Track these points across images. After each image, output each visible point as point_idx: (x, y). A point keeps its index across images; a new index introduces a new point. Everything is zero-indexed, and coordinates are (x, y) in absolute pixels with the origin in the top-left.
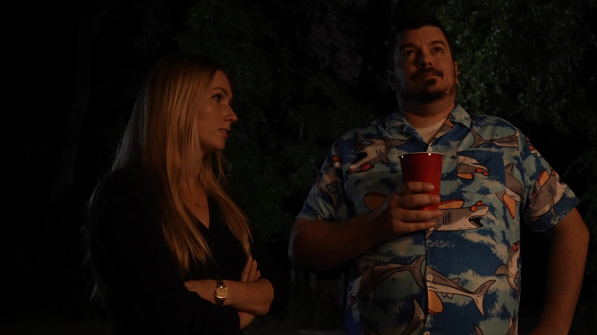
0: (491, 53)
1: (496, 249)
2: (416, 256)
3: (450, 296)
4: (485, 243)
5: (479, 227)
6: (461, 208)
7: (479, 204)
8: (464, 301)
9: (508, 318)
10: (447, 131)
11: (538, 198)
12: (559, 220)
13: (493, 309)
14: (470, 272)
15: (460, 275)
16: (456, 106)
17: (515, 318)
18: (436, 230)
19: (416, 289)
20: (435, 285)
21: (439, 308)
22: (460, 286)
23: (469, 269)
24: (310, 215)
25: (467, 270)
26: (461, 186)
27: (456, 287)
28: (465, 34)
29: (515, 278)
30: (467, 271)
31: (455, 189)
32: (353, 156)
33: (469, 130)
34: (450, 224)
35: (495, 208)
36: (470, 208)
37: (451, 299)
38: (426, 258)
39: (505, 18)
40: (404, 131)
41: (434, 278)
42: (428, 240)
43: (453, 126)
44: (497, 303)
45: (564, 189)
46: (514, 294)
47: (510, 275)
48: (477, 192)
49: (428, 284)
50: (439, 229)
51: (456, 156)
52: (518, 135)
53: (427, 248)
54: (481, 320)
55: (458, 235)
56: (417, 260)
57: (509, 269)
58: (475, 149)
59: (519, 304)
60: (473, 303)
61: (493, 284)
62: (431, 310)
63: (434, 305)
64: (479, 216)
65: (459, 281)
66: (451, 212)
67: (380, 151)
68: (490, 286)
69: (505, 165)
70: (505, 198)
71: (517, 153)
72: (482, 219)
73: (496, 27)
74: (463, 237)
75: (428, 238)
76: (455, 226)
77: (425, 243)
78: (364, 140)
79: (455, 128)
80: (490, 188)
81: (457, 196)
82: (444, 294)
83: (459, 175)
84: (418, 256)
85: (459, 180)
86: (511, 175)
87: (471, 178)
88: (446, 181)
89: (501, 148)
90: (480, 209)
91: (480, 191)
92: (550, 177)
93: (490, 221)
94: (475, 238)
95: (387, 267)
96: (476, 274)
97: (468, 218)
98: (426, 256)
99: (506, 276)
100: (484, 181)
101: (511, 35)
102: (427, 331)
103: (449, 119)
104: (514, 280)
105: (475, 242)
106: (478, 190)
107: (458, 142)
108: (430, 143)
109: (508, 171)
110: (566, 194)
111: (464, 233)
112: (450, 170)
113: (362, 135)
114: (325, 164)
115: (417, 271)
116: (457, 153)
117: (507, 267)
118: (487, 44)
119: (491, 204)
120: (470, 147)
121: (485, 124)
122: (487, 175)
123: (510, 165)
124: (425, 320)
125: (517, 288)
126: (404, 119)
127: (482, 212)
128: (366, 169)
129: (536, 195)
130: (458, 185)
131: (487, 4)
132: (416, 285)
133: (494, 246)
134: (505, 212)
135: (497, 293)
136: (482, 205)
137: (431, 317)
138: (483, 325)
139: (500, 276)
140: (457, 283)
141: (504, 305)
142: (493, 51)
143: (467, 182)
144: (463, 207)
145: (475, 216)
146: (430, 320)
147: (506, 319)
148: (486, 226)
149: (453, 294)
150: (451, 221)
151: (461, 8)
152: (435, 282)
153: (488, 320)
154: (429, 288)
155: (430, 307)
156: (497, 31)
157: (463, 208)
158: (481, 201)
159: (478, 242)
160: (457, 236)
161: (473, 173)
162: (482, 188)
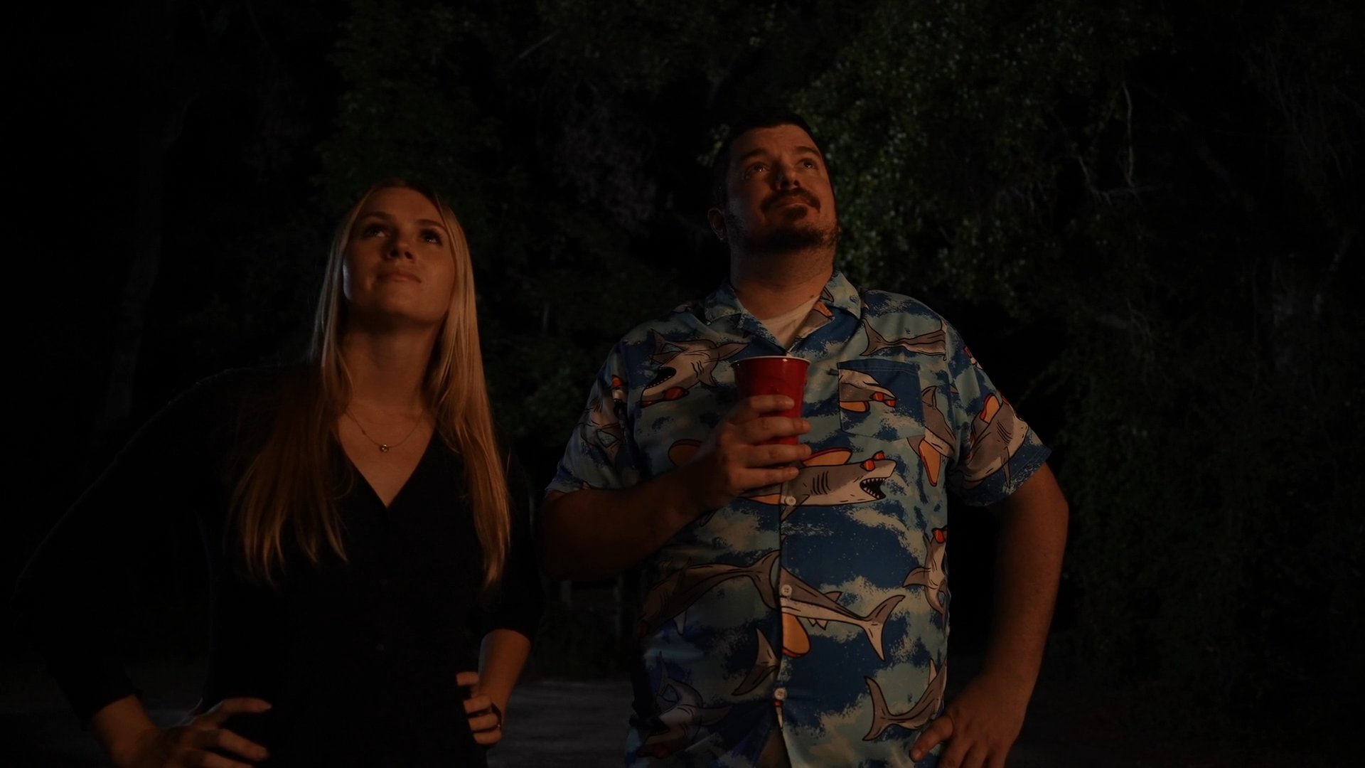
0: (889, 175)
1: (906, 539)
2: (763, 551)
3: (823, 623)
4: (888, 528)
5: (878, 499)
6: (846, 464)
7: (877, 457)
8: (848, 633)
9: (926, 663)
10: (820, 325)
11: (978, 446)
12: (1016, 486)
13: (900, 648)
14: (860, 580)
15: (842, 585)
16: (834, 274)
17: (941, 667)
18: (800, 505)
19: (761, 611)
20: (796, 604)
21: (803, 647)
22: (842, 605)
23: (858, 576)
24: (569, 482)
25: (855, 576)
26: (847, 425)
27: (834, 608)
28: (841, 142)
29: (939, 591)
30: (853, 580)
31: (836, 431)
32: (647, 373)
33: (859, 323)
34: (826, 494)
35: (905, 465)
36: (862, 464)
37: (824, 628)
38: (780, 556)
39: (915, 113)
40: (740, 327)
41: (793, 590)
42: (784, 522)
43: (830, 314)
44: (907, 637)
45: (1024, 429)
46: (937, 620)
47: (930, 585)
48: (874, 435)
49: (783, 602)
50: (806, 503)
51: (836, 371)
52: (945, 329)
53: (783, 537)
54: (879, 668)
55: (840, 513)
56: (764, 559)
57: (928, 575)
58: (869, 357)
59: (946, 639)
60: (864, 637)
61: (900, 603)
62: (789, 648)
63: (792, 639)
64: (879, 478)
65: (839, 597)
66: (827, 472)
67: (699, 364)
68: (895, 606)
69: (923, 387)
70: (923, 447)
71: (943, 366)
72: (884, 485)
73: (898, 129)
74: (849, 516)
75: (785, 520)
76: (834, 497)
77: (780, 528)
78: (666, 344)
79: (834, 318)
80: (898, 429)
81: (839, 442)
82: (811, 620)
83: (842, 405)
84: (767, 550)
85: (842, 415)
86: (933, 405)
87: (863, 409)
88: (820, 416)
89: (914, 356)
90: (880, 467)
91: (880, 433)
92: (1000, 407)
93: (897, 489)
94: (871, 518)
95: (708, 569)
96: (870, 583)
97: (859, 481)
98: (780, 550)
99: (923, 587)
100: (886, 416)
101: (925, 144)
102: (781, 687)
103: (823, 300)
104: (938, 594)
105: (869, 525)
106: (876, 431)
107: (839, 345)
108: (791, 347)
109: (927, 398)
110: (1028, 437)
111: (851, 509)
112: (826, 396)
113: (662, 335)
114: (596, 388)
115: (764, 577)
116: (837, 364)
117: (924, 572)
118: (883, 159)
119: (900, 457)
120: (861, 355)
121: (887, 308)
122: (893, 405)
123: (933, 390)
124: (777, 667)
125: (942, 610)
126: (738, 302)
127: (884, 471)
128: (674, 397)
129: (975, 441)
130: (841, 424)
131: (881, 87)
132: (761, 602)
133: (902, 534)
134: (920, 474)
135: (907, 619)
136: (884, 459)
137: (789, 662)
138: (882, 677)
139: (914, 587)
140: (835, 600)
141: (919, 639)
142: (894, 172)
143: (857, 417)
144: (851, 461)
145: (870, 479)
146: (786, 667)
147: (923, 664)
148: (890, 497)
149: (828, 620)
150: (828, 487)
151: (835, 94)
152: (794, 598)
153: (892, 668)
154: (784, 610)
155: (786, 643)
156: (900, 136)
157: (851, 464)
158: (881, 452)
159: (875, 525)
160: (837, 516)
161: (867, 401)
162: (884, 428)
